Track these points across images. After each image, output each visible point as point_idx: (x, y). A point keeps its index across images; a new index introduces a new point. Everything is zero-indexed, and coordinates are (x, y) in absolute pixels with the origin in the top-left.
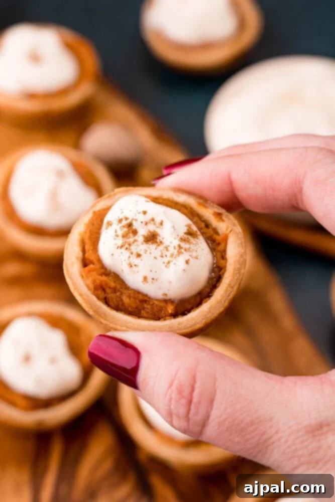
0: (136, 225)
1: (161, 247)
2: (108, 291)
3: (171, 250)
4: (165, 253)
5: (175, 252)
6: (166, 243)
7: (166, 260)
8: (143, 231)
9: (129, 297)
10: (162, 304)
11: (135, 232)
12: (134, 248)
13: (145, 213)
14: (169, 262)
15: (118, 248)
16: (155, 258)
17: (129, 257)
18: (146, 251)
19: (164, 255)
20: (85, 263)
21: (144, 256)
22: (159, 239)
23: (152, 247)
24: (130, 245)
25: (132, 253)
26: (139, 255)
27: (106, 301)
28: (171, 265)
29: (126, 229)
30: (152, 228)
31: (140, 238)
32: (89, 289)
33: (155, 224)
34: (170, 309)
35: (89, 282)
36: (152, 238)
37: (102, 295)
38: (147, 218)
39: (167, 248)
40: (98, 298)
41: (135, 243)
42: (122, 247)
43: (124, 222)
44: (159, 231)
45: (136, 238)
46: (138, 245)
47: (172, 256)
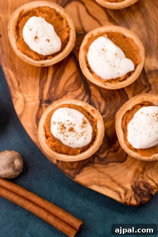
0: (65, 126)
1: (75, 133)
2: (57, 147)
3: (79, 134)
4: (76, 135)
5: (81, 135)
6: (77, 131)
7: (77, 137)
8: (68, 127)
9: (64, 148)
11: (65, 128)
12: (65, 134)
13: (68, 121)
14: (78, 138)
15: (59, 133)
16: (73, 137)
17: (64, 137)
18: (70, 135)
19: (76, 136)
20: (47, 137)
21: (69, 136)
22: (74, 130)
23: (72, 133)
24: (63, 133)
25: (64, 135)
26: (67, 136)
27: (56, 151)
28: (79, 139)
29: (61, 127)
30: (71, 126)
31: (67, 130)
32: (50, 148)
33: (72, 125)
35: (49, 145)
36: (71, 130)
37: (54, 149)
38: (69, 123)
39: (77, 133)
40: (53, 150)
41: (66, 132)
42: (60, 133)
43: (61, 124)
44: (74, 127)
45: (66, 130)
46: (67, 133)
47: (79, 136)
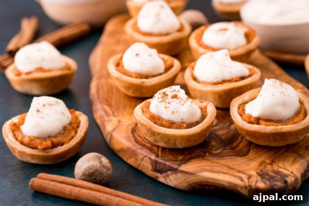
0: (167, 93)
1: (179, 100)
2: (156, 119)
3: (184, 99)
4: (181, 101)
6: (181, 97)
7: (182, 104)
8: (170, 95)
9: (166, 122)
10: (181, 124)
11: (167, 95)
12: (167, 101)
13: (171, 88)
14: (183, 104)
15: (159, 102)
16: (177, 103)
17: (165, 104)
18: (172, 101)
19: (181, 102)
21: (172, 103)
22: (178, 97)
23: (175, 100)
24: (165, 100)
25: (166, 103)
26: (169, 103)
27: (155, 123)
28: (185, 105)
29: (163, 95)
30: (174, 93)
31: (169, 97)
33: (176, 91)
34: (185, 125)
36: (175, 97)
39: (182, 100)
40: (152, 121)
41: (168, 99)
42: (161, 102)
44: (177, 94)
45: (168, 97)
46: (169, 100)
47: (184, 101)
